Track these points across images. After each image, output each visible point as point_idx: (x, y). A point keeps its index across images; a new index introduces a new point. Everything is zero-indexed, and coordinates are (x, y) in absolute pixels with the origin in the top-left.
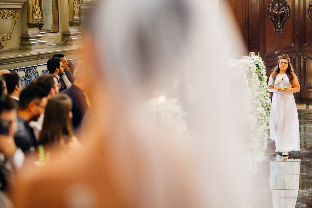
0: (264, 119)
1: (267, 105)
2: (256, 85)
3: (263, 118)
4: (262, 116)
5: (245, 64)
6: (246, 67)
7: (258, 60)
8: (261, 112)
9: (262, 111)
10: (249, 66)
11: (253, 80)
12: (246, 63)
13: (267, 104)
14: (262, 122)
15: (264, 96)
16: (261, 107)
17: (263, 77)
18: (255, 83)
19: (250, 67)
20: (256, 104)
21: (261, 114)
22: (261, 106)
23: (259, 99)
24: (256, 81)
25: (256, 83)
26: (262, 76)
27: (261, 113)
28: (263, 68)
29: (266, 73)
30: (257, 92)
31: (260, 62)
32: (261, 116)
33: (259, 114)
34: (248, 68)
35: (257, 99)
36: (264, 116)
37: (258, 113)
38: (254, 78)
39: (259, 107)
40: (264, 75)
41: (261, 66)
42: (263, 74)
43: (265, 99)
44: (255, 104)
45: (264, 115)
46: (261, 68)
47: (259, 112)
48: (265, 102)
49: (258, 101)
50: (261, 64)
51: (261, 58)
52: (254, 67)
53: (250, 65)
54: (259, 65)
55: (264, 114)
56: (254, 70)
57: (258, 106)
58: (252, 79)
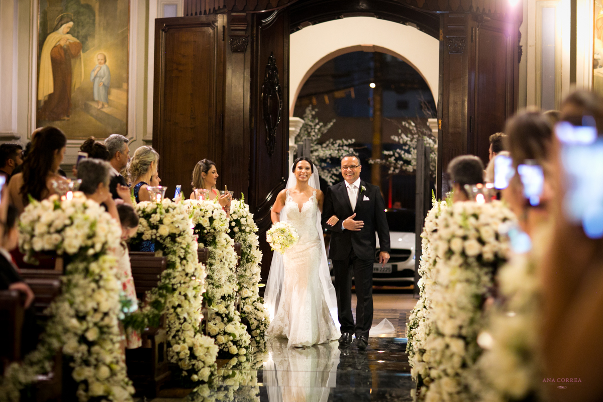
0: (245, 355)
1: (260, 325)
2: (227, 265)
3: (243, 351)
4: (241, 347)
5: (201, 210)
6: (203, 217)
7: (241, 210)
8: (237, 335)
9: (242, 335)
10: (209, 215)
11: (221, 252)
12: (202, 208)
13: (259, 321)
14: (240, 363)
15: (254, 302)
16: (238, 324)
17: (252, 252)
18: (223, 260)
19: (212, 217)
20: (226, 314)
21: (238, 341)
22: (240, 320)
23: (233, 303)
24: (227, 253)
25: (226, 260)
26: (249, 250)
27: (237, 338)
28: (251, 231)
29: (258, 243)
30: (228, 283)
31: (245, 215)
32: (237, 346)
33: (232, 341)
34: (208, 220)
35: (229, 302)
36: (247, 348)
37: (231, 338)
38: (223, 245)
39: (233, 322)
40: (254, 248)
41: (247, 225)
42: (250, 246)
43: (256, 308)
44: (224, 315)
45: (247, 344)
46: (248, 229)
47: (234, 336)
48: (254, 316)
49: (232, 308)
50: (246, 220)
51: (247, 206)
52: (223, 219)
53: (213, 212)
54: (243, 221)
55: (245, 342)
56: (222, 225)
57: (230, 320)
58: (215, 248)
